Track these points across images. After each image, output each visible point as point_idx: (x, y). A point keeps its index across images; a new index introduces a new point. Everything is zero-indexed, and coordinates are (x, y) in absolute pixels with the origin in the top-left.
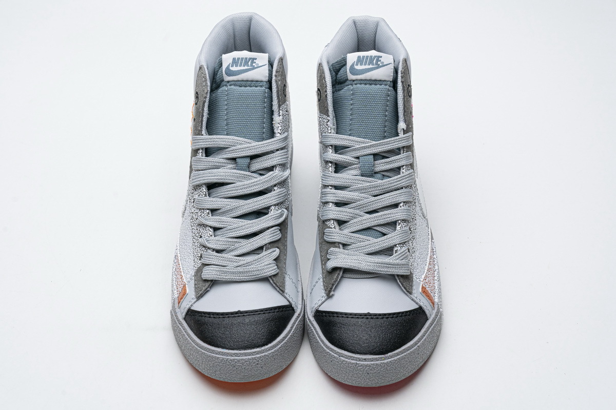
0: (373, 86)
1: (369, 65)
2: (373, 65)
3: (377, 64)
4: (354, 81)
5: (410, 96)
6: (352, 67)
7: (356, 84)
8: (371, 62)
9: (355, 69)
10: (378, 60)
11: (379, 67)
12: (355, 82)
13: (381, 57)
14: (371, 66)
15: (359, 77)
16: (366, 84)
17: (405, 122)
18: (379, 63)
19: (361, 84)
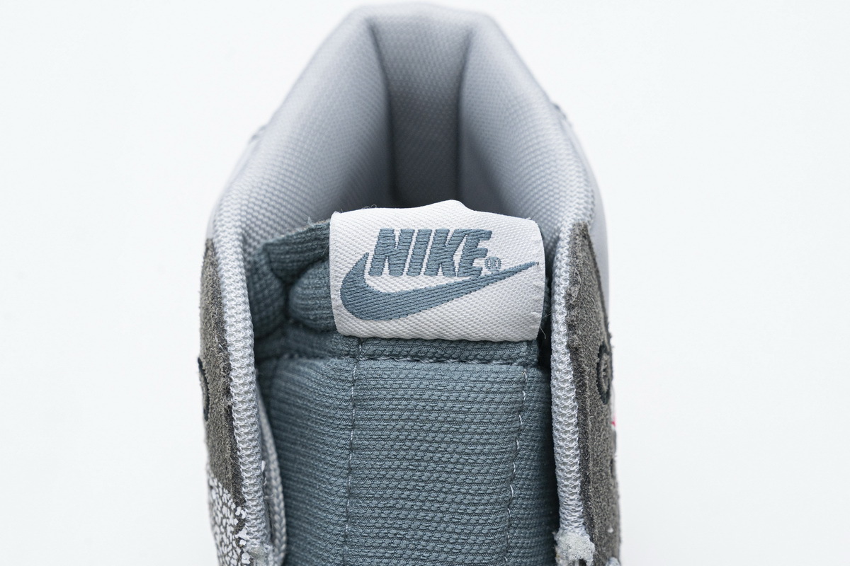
0: (451, 366)
1: (432, 272)
2: (450, 271)
3: (467, 267)
4: (362, 341)
5: (606, 396)
6: (354, 277)
7: (372, 357)
8: (441, 262)
9: (365, 289)
10: (473, 252)
11: (477, 282)
12: (370, 348)
13: (488, 235)
14: (441, 280)
15: (387, 328)
16: (416, 358)
17: (590, 525)
18: (479, 263)
19: (394, 356)
